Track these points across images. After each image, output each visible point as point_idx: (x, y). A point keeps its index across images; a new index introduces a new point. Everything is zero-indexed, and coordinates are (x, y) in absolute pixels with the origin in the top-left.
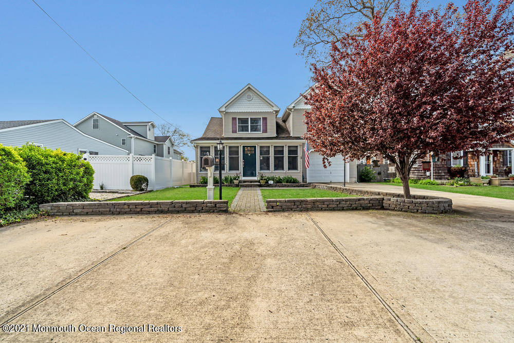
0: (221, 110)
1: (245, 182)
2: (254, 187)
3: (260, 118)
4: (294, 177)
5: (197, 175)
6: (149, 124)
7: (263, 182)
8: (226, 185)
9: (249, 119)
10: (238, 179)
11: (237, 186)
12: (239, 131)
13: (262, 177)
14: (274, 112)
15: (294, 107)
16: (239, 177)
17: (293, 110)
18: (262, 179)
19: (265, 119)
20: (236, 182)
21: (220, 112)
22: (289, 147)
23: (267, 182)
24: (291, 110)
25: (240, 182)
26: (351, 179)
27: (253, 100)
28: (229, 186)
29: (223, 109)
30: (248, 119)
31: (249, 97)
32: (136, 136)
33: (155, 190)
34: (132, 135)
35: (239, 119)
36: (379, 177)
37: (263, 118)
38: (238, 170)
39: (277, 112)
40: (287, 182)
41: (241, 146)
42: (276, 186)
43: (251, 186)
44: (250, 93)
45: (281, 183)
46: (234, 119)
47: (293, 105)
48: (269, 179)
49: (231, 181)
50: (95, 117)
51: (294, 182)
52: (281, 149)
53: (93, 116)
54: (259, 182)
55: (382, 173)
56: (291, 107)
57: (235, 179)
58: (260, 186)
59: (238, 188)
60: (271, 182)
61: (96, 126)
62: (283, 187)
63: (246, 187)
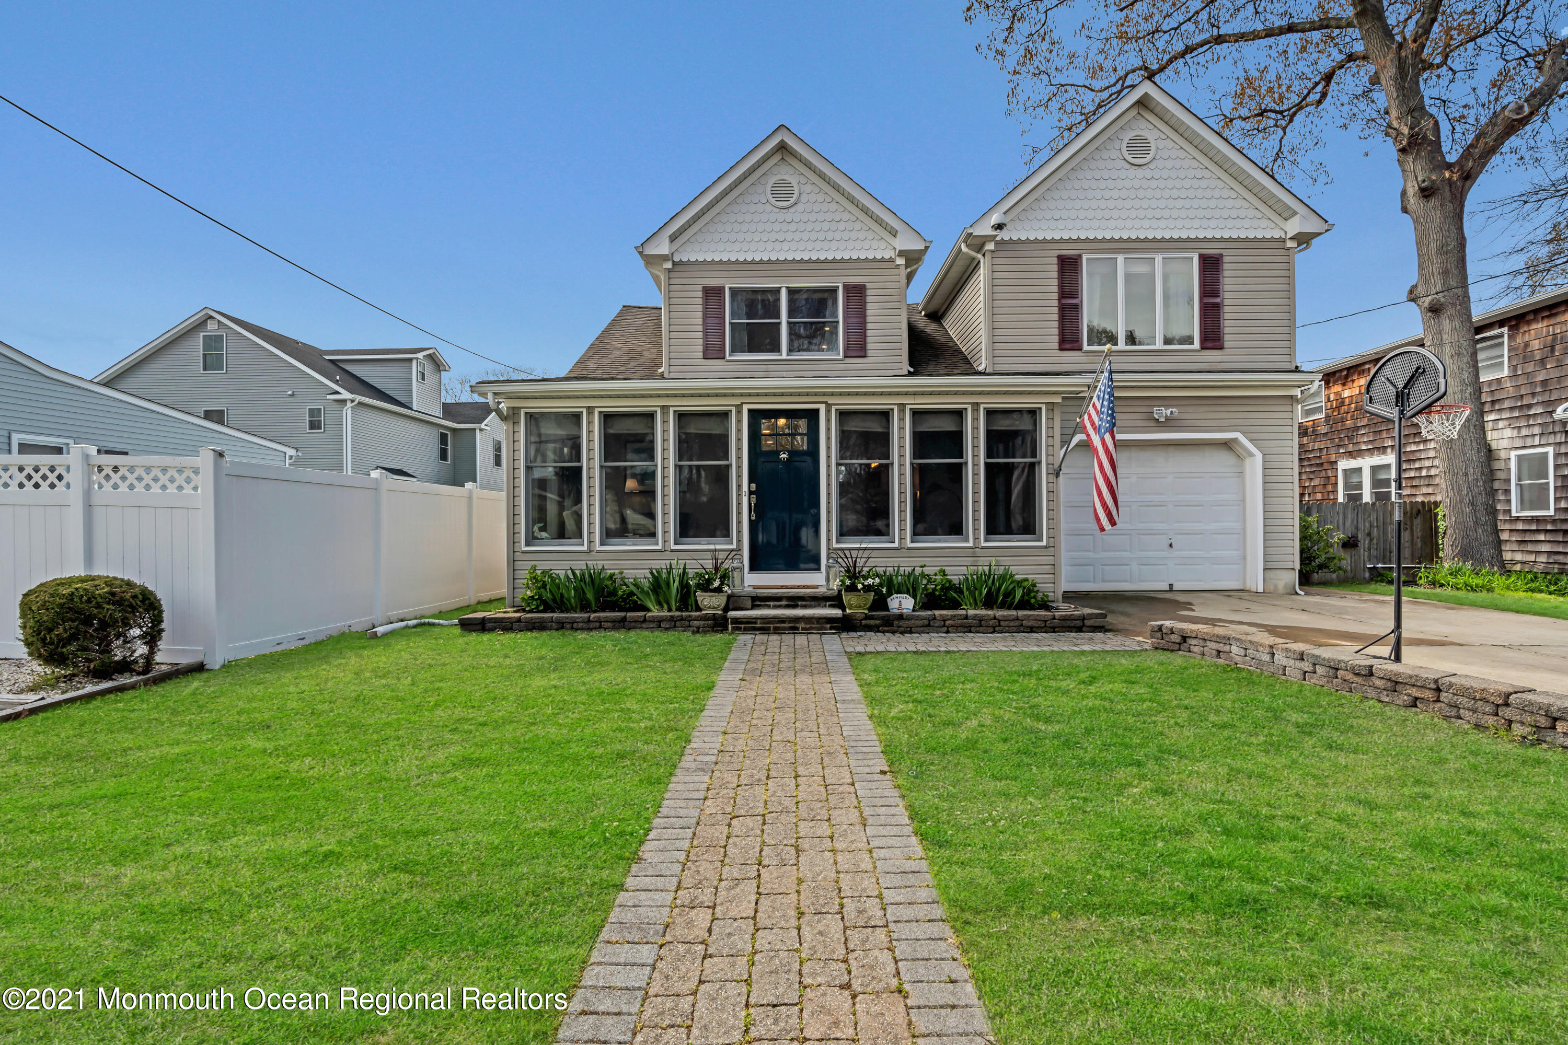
0: (651, 250)
1: (758, 601)
2: (808, 631)
3: (834, 291)
4: (1020, 572)
5: (512, 563)
6: (420, 355)
7: (856, 605)
8: (658, 623)
9: (784, 296)
10: (719, 590)
11: (719, 624)
12: (734, 350)
13: (853, 574)
14: (901, 261)
15: (999, 227)
16: (724, 577)
17: (990, 246)
18: (852, 588)
19: (856, 293)
20: (710, 603)
21: (651, 261)
22: (990, 413)
23: (880, 603)
24: (978, 244)
25: (733, 602)
26: (1271, 574)
27: (800, 207)
28: (673, 624)
29: (662, 247)
30: (777, 291)
31: (782, 190)
32: (359, 398)
33: (215, 662)
34: (346, 395)
35: (734, 292)
36: (1346, 560)
37: (848, 289)
38: (727, 534)
39: (913, 259)
40: (989, 602)
41: (739, 408)
42: (928, 626)
43: (793, 626)
44: (787, 173)
45: (956, 605)
46: (712, 294)
47: (995, 219)
48: (892, 586)
49: (686, 598)
50: (212, 326)
51: (1024, 604)
52: (947, 425)
53: (201, 324)
54: (836, 600)
55: (1364, 542)
56: (984, 230)
57: (705, 586)
58: (845, 625)
59: (719, 638)
60: (903, 603)
61: (212, 362)
62: (968, 629)
63: (764, 630)
